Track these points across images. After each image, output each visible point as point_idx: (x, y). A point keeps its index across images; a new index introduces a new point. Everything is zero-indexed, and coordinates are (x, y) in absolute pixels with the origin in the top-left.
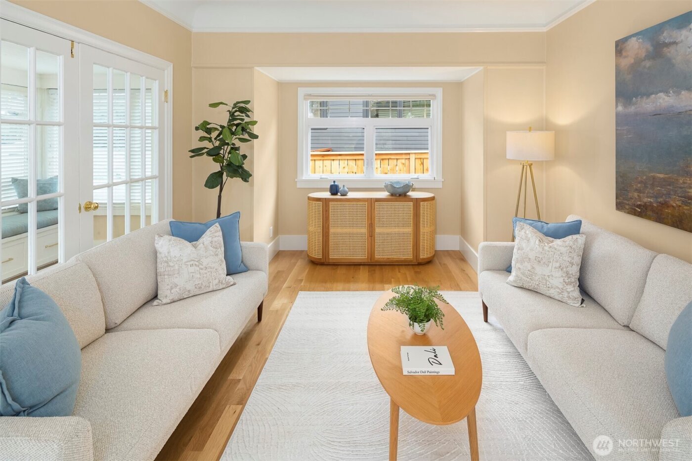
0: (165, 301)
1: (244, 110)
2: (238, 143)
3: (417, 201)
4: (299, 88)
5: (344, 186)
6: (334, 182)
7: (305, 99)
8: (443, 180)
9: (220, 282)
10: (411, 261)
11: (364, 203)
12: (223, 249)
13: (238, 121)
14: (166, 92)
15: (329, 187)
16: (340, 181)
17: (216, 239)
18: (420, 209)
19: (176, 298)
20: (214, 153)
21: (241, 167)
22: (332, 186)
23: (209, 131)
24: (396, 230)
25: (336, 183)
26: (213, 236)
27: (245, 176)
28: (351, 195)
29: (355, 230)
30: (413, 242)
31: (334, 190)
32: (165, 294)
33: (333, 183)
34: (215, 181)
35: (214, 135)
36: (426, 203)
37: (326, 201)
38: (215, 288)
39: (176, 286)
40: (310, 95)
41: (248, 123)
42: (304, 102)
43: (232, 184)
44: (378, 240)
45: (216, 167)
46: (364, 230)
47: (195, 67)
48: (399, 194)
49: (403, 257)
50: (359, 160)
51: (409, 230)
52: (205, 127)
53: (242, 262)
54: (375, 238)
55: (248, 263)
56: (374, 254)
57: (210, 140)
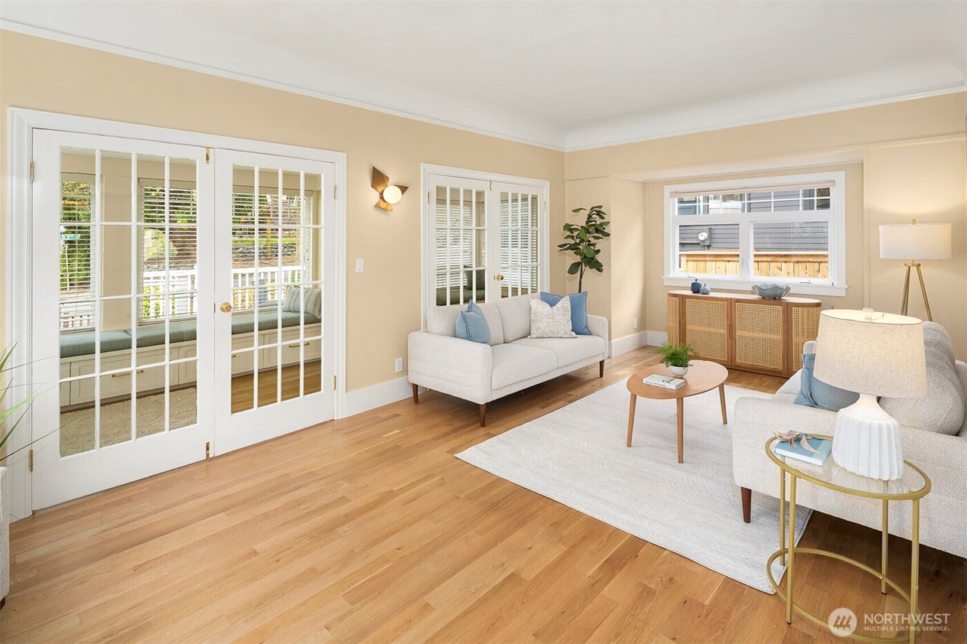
0: (534, 336)
1: (600, 214)
2: (593, 241)
3: (789, 306)
4: (665, 187)
5: (705, 285)
6: (696, 280)
7: (671, 197)
8: (847, 287)
9: (566, 333)
10: (780, 372)
11: (722, 302)
12: (570, 313)
13: (594, 223)
14: (545, 203)
15: (690, 286)
16: (702, 280)
17: (566, 305)
18: (791, 314)
19: (539, 336)
20: (574, 247)
21: (593, 258)
22: (693, 284)
23: (571, 230)
24: (762, 335)
25: (698, 282)
26: (565, 303)
27: (598, 267)
28: (712, 294)
29: (713, 330)
30: (784, 351)
31: (696, 288)
32: (534, 333)
33: (694, 281)
34: (574, 269)
35: (575, 234)
36: (800, 309)
37: (683, 298)
38: (562, 336)
39: (539, 328)
40: (677, 192)
41: (601, 225)
42: (671, 199)
43: (589, 273)
44: (739, 344)
45: (578, 259)
46: (724, 331)
47: (568, 180)
48: (772, 296)
49: (769, 366)
50: (762, 262)
51: (778, 337)
52: (568, 228)
53: (586, 327)
54: (735, 341)
55: (591, 330)
56: (736, 358)
57: (572, 237)
